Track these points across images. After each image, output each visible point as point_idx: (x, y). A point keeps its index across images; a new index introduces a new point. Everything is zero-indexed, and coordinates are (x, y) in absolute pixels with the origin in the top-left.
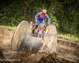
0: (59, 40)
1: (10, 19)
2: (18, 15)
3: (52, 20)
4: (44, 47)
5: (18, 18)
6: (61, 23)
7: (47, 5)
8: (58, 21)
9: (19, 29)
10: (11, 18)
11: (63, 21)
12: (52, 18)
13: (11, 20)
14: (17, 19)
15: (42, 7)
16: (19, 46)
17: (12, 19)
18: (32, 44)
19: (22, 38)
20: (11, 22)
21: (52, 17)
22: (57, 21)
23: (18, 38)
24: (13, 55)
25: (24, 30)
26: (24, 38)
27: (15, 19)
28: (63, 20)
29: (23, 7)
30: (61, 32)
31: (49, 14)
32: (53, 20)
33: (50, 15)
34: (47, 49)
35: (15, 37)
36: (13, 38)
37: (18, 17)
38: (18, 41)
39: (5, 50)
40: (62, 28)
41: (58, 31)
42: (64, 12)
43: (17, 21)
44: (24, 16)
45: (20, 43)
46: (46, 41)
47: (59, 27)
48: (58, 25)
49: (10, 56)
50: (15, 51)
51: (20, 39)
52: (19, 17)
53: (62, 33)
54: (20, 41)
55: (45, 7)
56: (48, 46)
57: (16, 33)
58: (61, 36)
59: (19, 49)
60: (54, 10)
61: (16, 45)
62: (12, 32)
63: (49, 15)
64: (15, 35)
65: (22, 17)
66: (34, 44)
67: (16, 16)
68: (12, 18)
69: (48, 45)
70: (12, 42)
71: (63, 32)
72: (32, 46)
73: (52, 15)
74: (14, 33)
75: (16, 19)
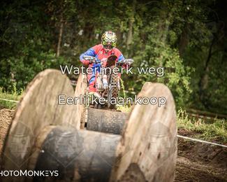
0: (192, 143)
1: (3, 62)
2: (35, 49)
3: (164, 64)
4: (126, 168)
5: (35, 60)
6: (202, 77)
7: (144, 9)
8: (188, 68)
10: (6, 58)
11: (208, 69)
12: (167, 56)
13: (10, 66)
14: (30, 63)
15: (127, 16)
17: (13, 62)
18: (81, 158)
19: (45, 136)
20: (8, 76)
21: (164, 54)
22: (182, 67)
26: (49, 137)
27: (25, 62)
28: (209, 66)
29: (52, 19)
30: (202, 110)
31: (153, 40)
32: (169, 64)
33: (159, 47)
34: (139, 176)
35: (14, 133)
36: (7, 135)
37: (35, 57)
40: (205, 95)
41: (192, 108)
42: (209, 32)
43: (30, 70)
44: (56, 52)
45: (35, 155)
46: (135, 147)
47: (191, 91)
48: (189, 85)
51: (36, 142)
52: (36, 53)
53: (204, 115)
54: (34, 146)
55: (137, 16)
56: (141, 167)
57: (20, 119)
58: (199, 125)
60: (171, 27)
62: (8, 113)
63: (155, 45)
65: (51, 55)
66: (89, 159)
67: (25, 50)
68: (13, 58)
69: (143, 164)
70: (6, 153)
71: (208, 110)
72: (80, 168)
73: (163, 44)
75: (28, 62)
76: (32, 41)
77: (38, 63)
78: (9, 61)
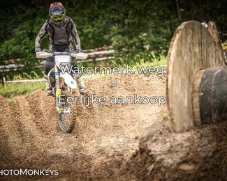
1: (135, 39)
9: (178, 56)
10: (136, 35)
13: (142, 41)
14: (159, 33)
16: (197, 110)
19: (199, 81)
23: (186, 86)
24: (186, 147)
25: (195, 53)
26: (203, 80)
35: (172, 86)
36: (167, 89)
38: (186, 95)
39: (154, 138)
43: (161, 39)
45: (196, 100)
49: (177, 152)
50: (187, 130)
51: (193, 87)
54: (194, 92)
57: (174, 72)
59: (199, 120)
61: (185, 111)
64: (173, 78)
65: (174, 20)
70: (171, 105)
74: (168, 74)
76: (155, 14)
77: (165, 31)
78: (140, 37)
